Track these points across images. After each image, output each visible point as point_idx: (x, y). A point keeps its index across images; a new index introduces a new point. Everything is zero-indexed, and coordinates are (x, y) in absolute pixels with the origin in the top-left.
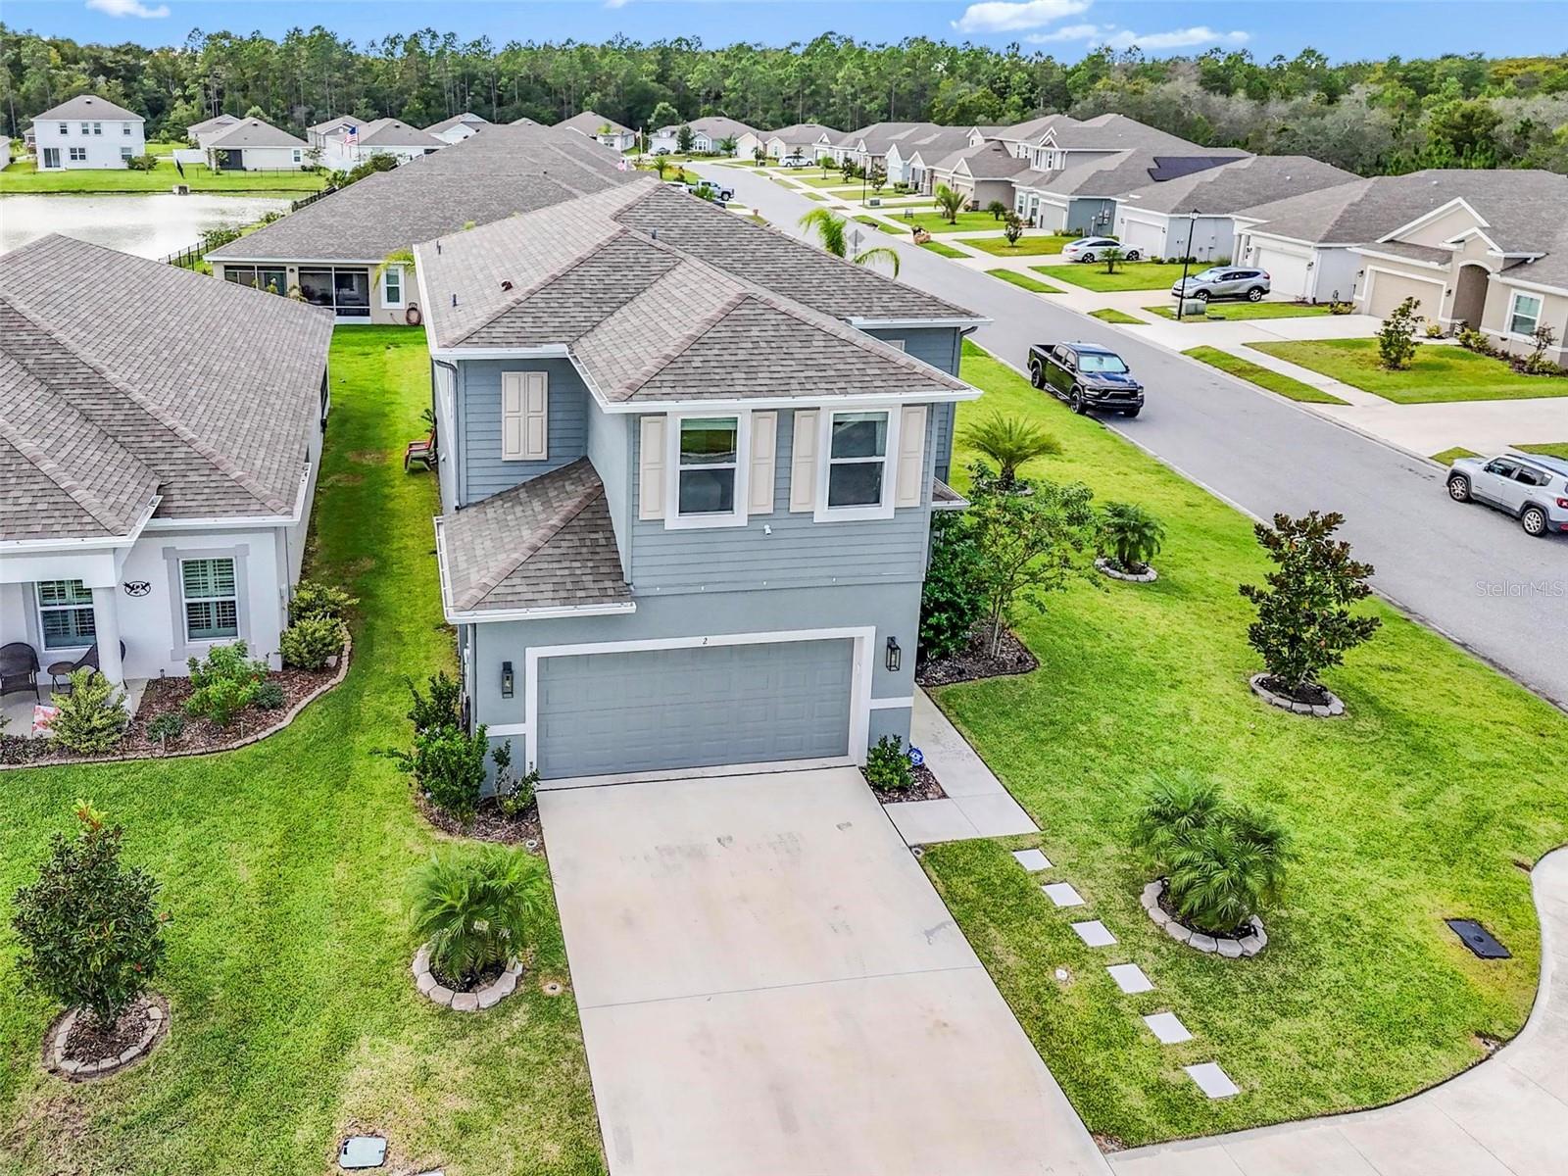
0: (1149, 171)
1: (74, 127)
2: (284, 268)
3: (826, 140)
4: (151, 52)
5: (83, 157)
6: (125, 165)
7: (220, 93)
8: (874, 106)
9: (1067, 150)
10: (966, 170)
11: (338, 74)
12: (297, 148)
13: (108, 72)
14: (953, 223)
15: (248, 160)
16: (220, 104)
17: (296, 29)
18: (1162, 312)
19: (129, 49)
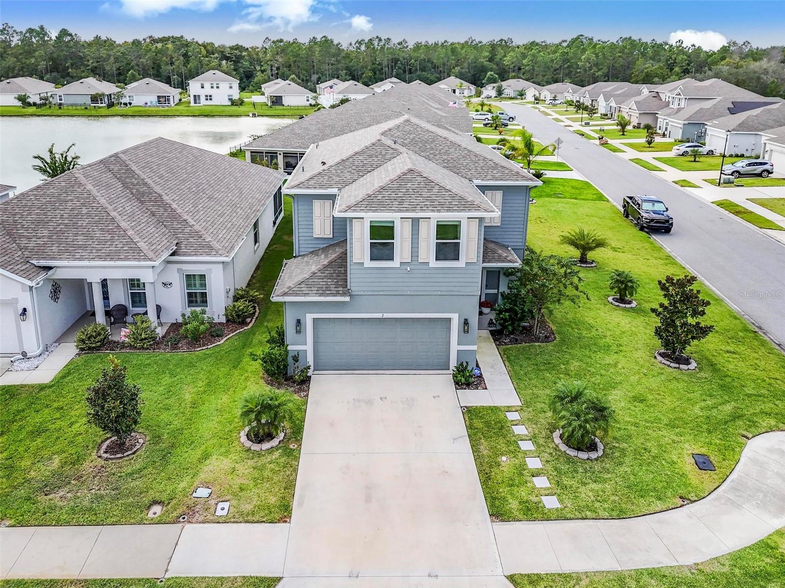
0: (728, 108)
1: (207, 85)
2: (277, 153)
3: (571, 91)
4: (247, 49)
5: (211, 99)
6: (230, 103)
7: (278, 69)
8: (600, 73)
9: (688, 97)
10: (635, 107)
11: (333, 59)
12: (308, 95)
13: (227, 59)
14: (623, 135)
15: (286, 101)
16: (277, 74)
17: (314, 38)
18: (711, 182)
19: (238, 48)
